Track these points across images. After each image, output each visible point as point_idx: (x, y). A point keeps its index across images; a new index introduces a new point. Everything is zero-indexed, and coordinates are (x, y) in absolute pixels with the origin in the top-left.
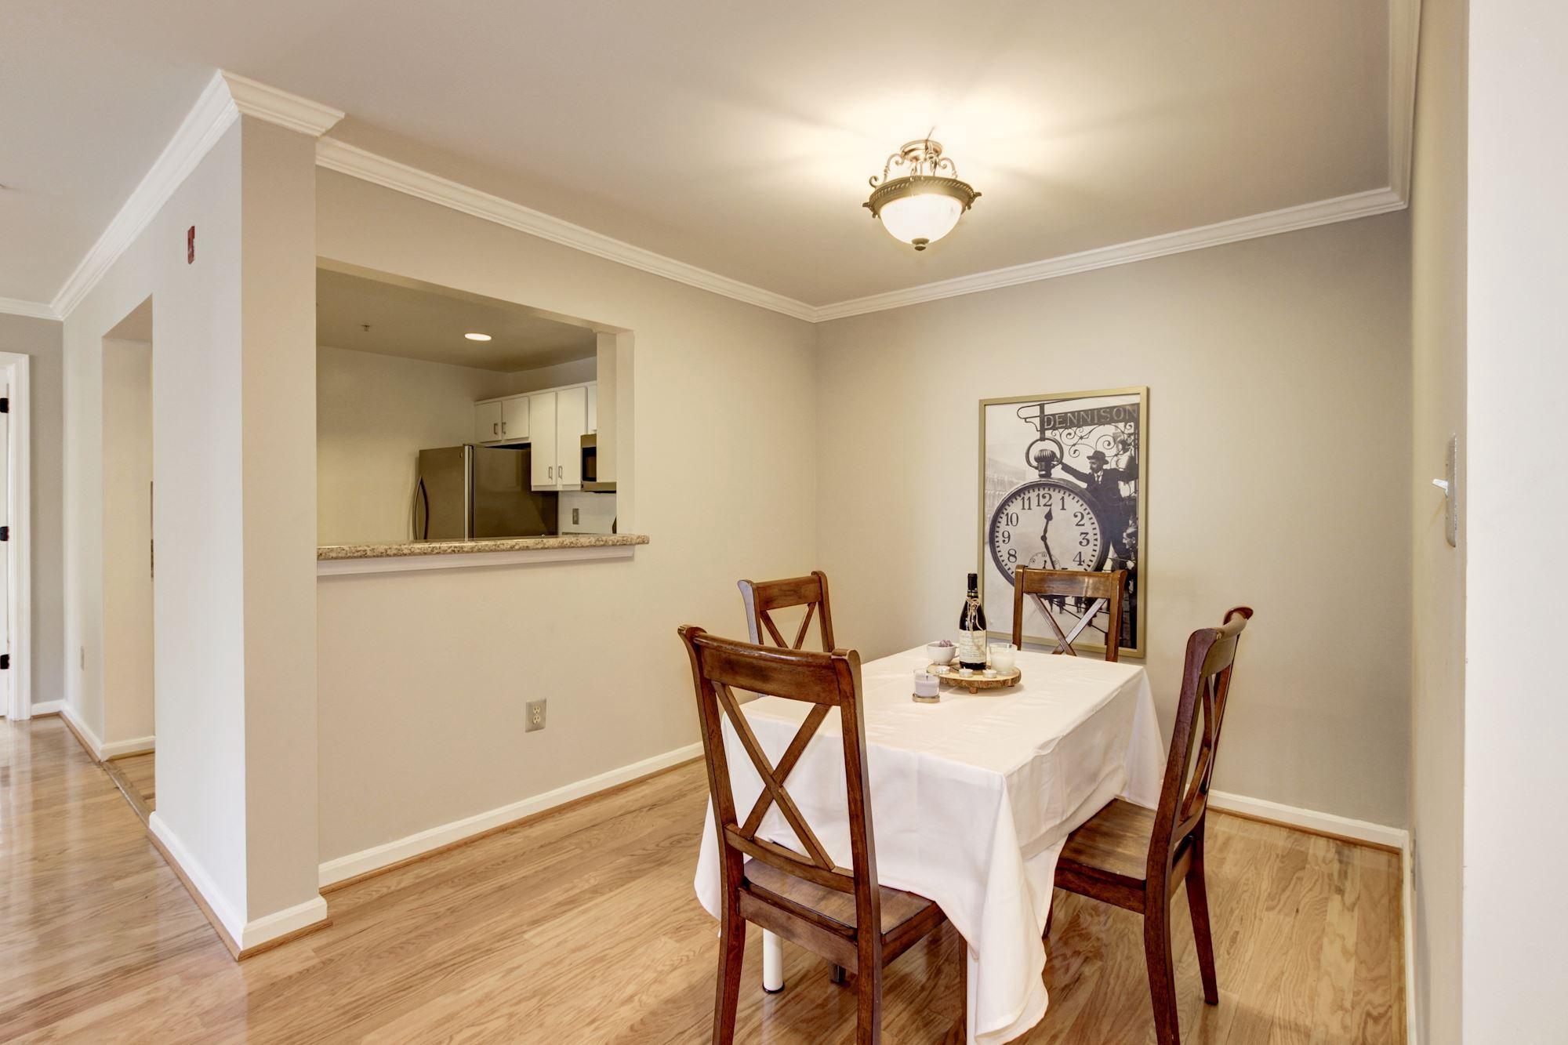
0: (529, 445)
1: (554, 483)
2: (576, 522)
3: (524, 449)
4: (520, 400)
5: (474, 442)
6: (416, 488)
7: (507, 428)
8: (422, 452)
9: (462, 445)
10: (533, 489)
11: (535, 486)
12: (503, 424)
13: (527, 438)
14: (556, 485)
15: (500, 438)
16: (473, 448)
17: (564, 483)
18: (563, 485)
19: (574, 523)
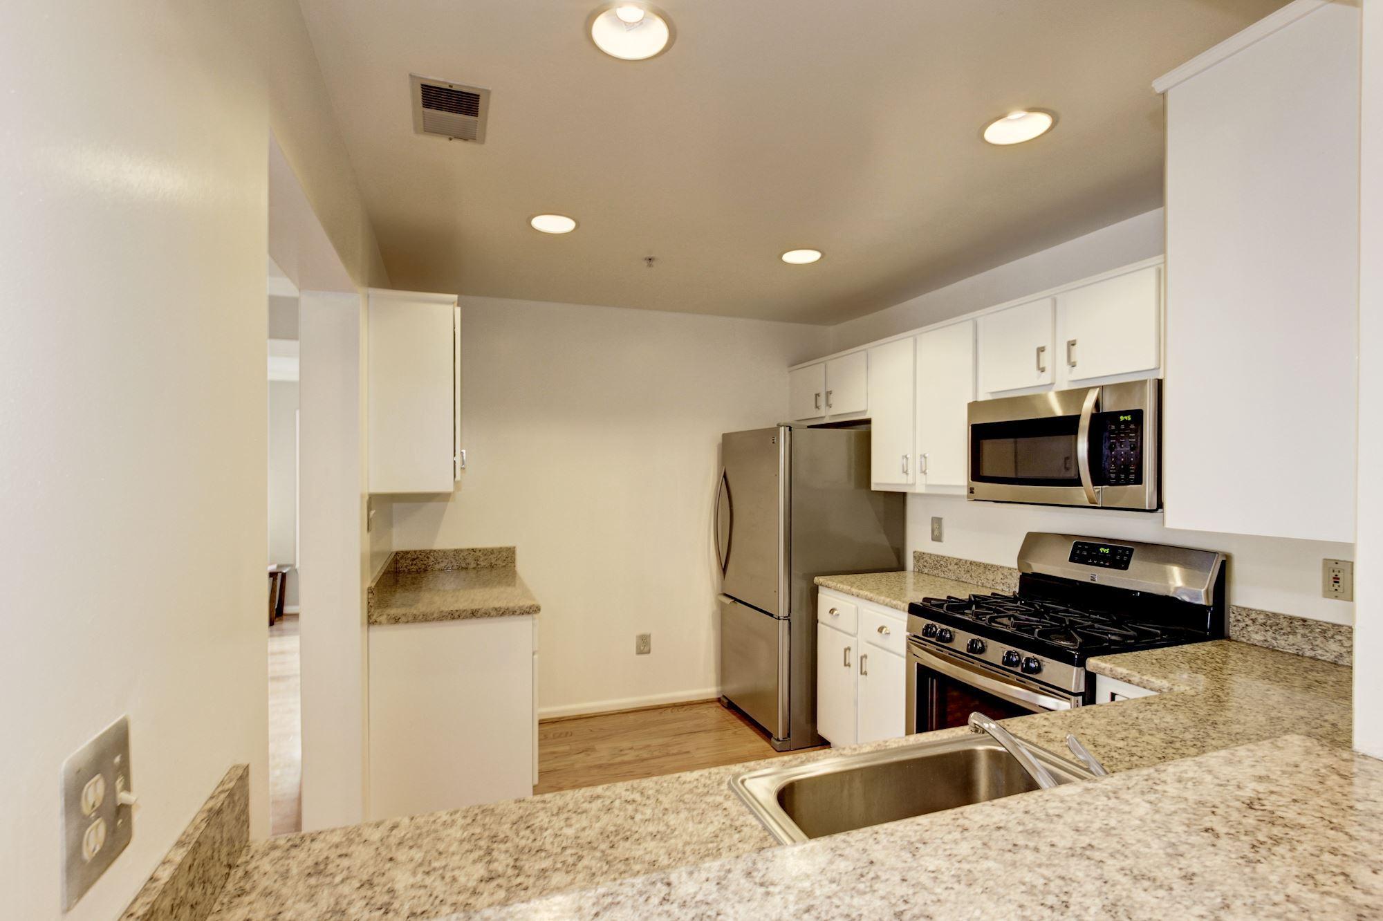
0: (868, 422)
1: (910, 482)
2: (937, 538)
3: (860, 428)
4: (855, 357)
5: (788, 421)
6: (718, 483)
7: (832, 399)
8: (724, 435)
9: (776, 426)
10: (873, 488)
11: (877, 484)
12: (829, 393)
13: (864, 412)
14: (914, 485)
15: (823, 415)
16: (790, 429)
17: (928, 483)
18: (928, 486)
19: (933, 540)
